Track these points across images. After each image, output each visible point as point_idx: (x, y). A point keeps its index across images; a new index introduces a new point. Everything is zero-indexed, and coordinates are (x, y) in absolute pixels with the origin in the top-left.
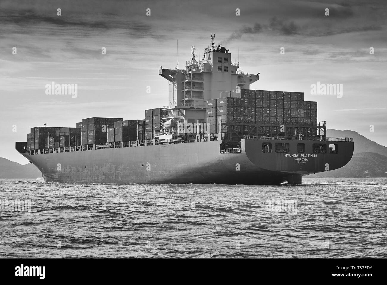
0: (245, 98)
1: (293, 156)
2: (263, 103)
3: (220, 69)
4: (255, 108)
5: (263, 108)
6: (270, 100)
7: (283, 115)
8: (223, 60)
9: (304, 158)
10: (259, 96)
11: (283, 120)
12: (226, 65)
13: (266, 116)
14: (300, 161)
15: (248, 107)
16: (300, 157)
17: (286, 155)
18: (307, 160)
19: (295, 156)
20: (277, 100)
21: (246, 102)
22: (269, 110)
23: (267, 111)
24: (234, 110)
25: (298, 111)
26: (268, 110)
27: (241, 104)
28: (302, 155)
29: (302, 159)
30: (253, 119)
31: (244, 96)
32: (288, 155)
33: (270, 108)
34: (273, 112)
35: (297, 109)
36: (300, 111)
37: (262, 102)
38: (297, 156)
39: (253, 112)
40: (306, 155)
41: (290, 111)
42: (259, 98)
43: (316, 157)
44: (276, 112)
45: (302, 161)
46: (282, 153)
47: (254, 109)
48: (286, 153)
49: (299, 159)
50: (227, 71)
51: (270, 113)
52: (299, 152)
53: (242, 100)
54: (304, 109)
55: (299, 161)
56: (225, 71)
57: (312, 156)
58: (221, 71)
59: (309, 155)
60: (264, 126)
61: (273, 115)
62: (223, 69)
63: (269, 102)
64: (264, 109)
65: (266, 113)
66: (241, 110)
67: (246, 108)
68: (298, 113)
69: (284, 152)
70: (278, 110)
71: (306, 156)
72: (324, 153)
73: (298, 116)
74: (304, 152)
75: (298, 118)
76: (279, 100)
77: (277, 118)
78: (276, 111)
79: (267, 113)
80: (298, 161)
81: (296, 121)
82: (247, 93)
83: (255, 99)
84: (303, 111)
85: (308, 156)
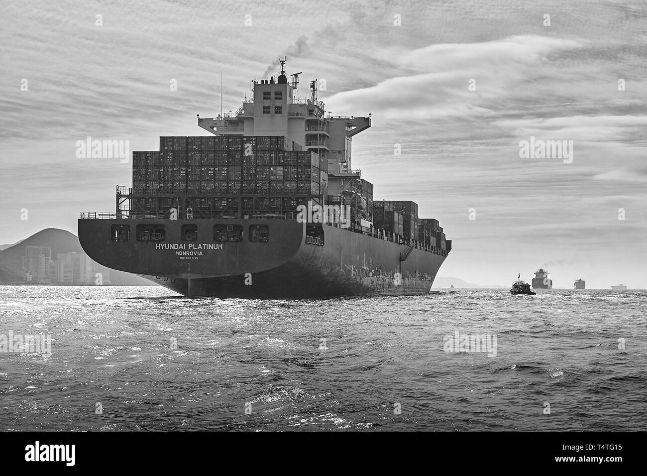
0: (166, 151)
1: (172, 246)
2: (201, 158)
3: (267, 110)
4: (187, 166)
5: (201, 166)
6: (215, 152)
7: (242, 177)
8: (273, 96)
9: (195, 250)
10: (194, 147)
11: (242, 186)
12: (278, 103)
13: (207, 180)
14: (188, 256)
15: (173, 167)
16: (187, 250)
17: (158, 245)
18: (201, 253)
19: (176, 247)
20: (228, 151)
21: (169, 159)
22: (214, 171)
23: (210, 172)
24: (146, 172)
25: (272, 169)
26: (212, 169)
27: (160, 162)
28: (190, 246)
29: (192, 253)
30: (183, 186)
31: (166, 148)
32: (163, 246)
33: (214, 166)
34: (221, 173)
35: (270, 167)
36: (274, 169)
37: (201, 156)
38: (181, 247)
39: (182, 175)
40: (200, 245)
41: (256, 170)
42: (195, 150)
43: (220, 248)
44: (227, 173)
45: (191, 256)
46: (151, 243)
47: (184, 169)
48: (159, 242)
49: (184, 253)
50: (281, 113)
51: (214, 175)
52: (183, 240)
53: (162, 154)
54: (284, 166)
55: (185, 256)
56: (276, 113)
57: (211, 247)
58: (269, 113)
59: (206, 246)
60: (203, 198)
61: (222, 177)
62: (272, 110)
63: (214, 156)
64: (203, 169)
65: (208, 176)
66: (159, 172)
67: (168, 168)
68: (271, 173)
69: (154, 241)
70: (231, 168)
71: (199, 248)
72: (237, 242)
73: (272, 177)
74: (194, 240)
75: (270, 181)
76: (232, 151)
77: (228, 183)
78: (228, 171)
79: (210, 175)
80: (182, 256)
81: (266, 187)
82: (171, 143)
83: (187, 152)
84: (282, 169)
85: (203, 247)
